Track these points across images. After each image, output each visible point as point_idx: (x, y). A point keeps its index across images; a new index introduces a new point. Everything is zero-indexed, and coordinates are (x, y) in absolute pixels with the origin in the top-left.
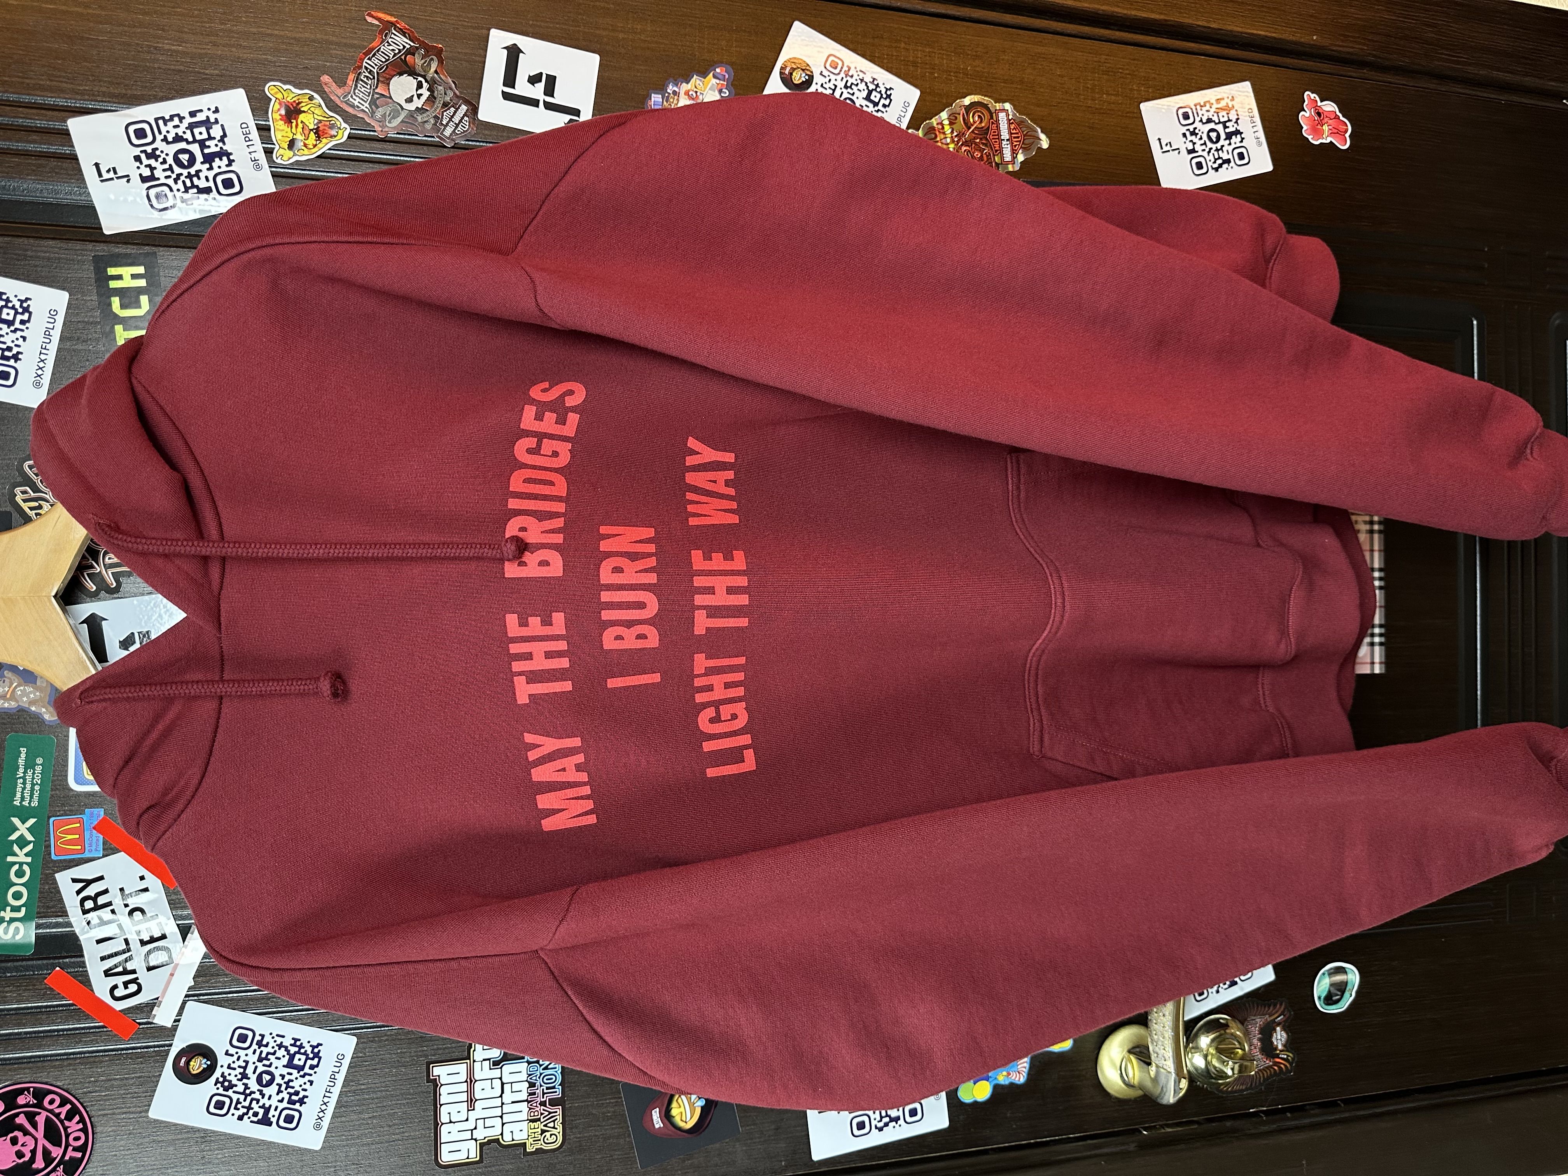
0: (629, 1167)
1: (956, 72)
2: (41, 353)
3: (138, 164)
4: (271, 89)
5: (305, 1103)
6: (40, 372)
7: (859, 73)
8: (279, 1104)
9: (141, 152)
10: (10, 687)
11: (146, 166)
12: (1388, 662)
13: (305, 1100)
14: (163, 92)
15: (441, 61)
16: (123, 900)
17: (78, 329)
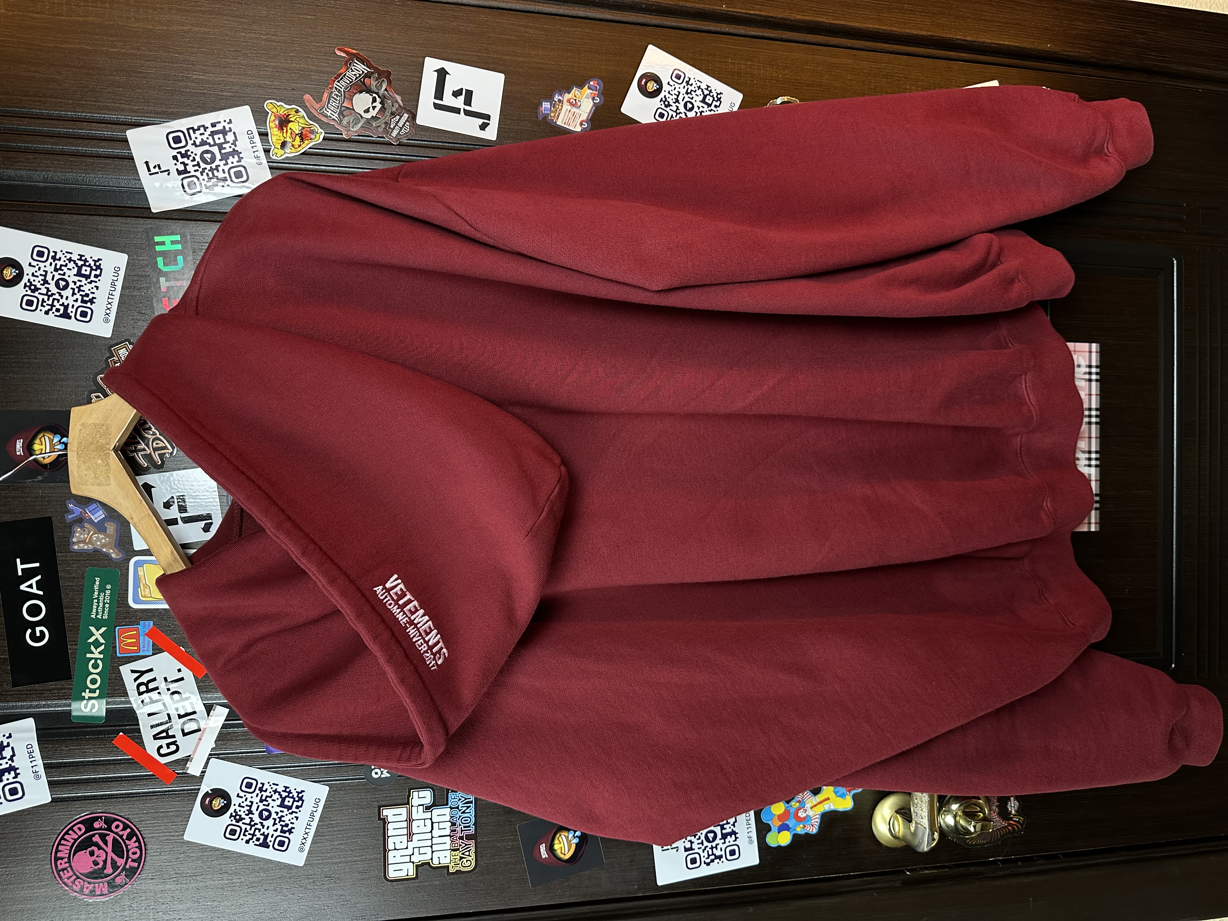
0: (523, 885)
1: (770, 79)
2: (109, 298)
3: (175, 162)
4: (268, 105)
5: (293, 833)
6: (108, 311)
7: (697, 82)
8: (274, 833)
9: (178, 153)
10: (88, 535)
11: (181, 163)
12: (1102, 522)
13: (293, 830)
14: (193, 109)
15: (389, 82)
16: (166, 686)
17: (135, 281)
